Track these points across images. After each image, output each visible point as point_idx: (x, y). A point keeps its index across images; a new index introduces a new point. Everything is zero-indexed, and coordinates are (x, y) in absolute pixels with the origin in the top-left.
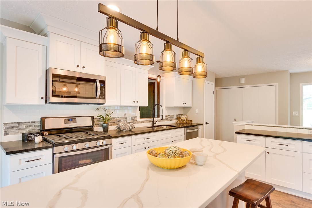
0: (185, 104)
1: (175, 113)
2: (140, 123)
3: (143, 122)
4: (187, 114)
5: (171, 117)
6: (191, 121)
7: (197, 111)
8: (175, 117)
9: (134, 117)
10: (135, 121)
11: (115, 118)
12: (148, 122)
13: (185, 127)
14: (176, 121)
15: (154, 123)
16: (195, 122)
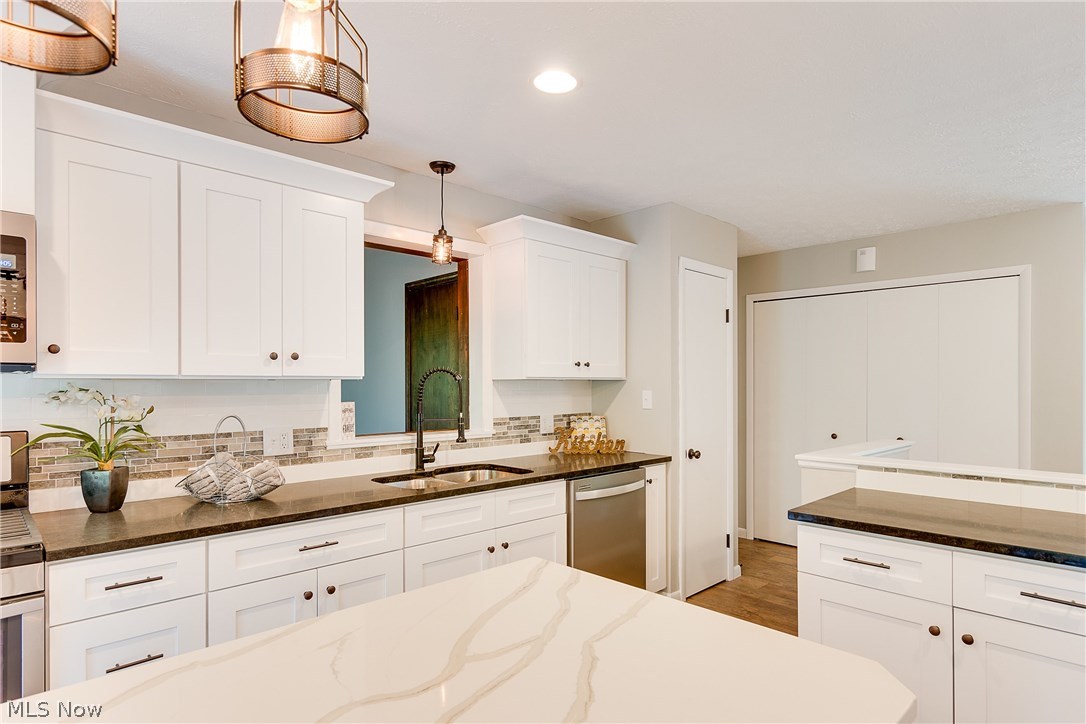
0: (587, 365)
1: (548, 410)
2: (349, 457)
3: (364, 453)
4: (607, 414)
5: (527, 429)
6: (621, 443)
7: (647, 399)
8: (547, 426)
9: (312, 431)
10: (319, 448)
11: (186, 438)
12: (396, 452)
13: (569, 476)
14: (553, 443)
15: (422, 459)
16: (637, 447)
